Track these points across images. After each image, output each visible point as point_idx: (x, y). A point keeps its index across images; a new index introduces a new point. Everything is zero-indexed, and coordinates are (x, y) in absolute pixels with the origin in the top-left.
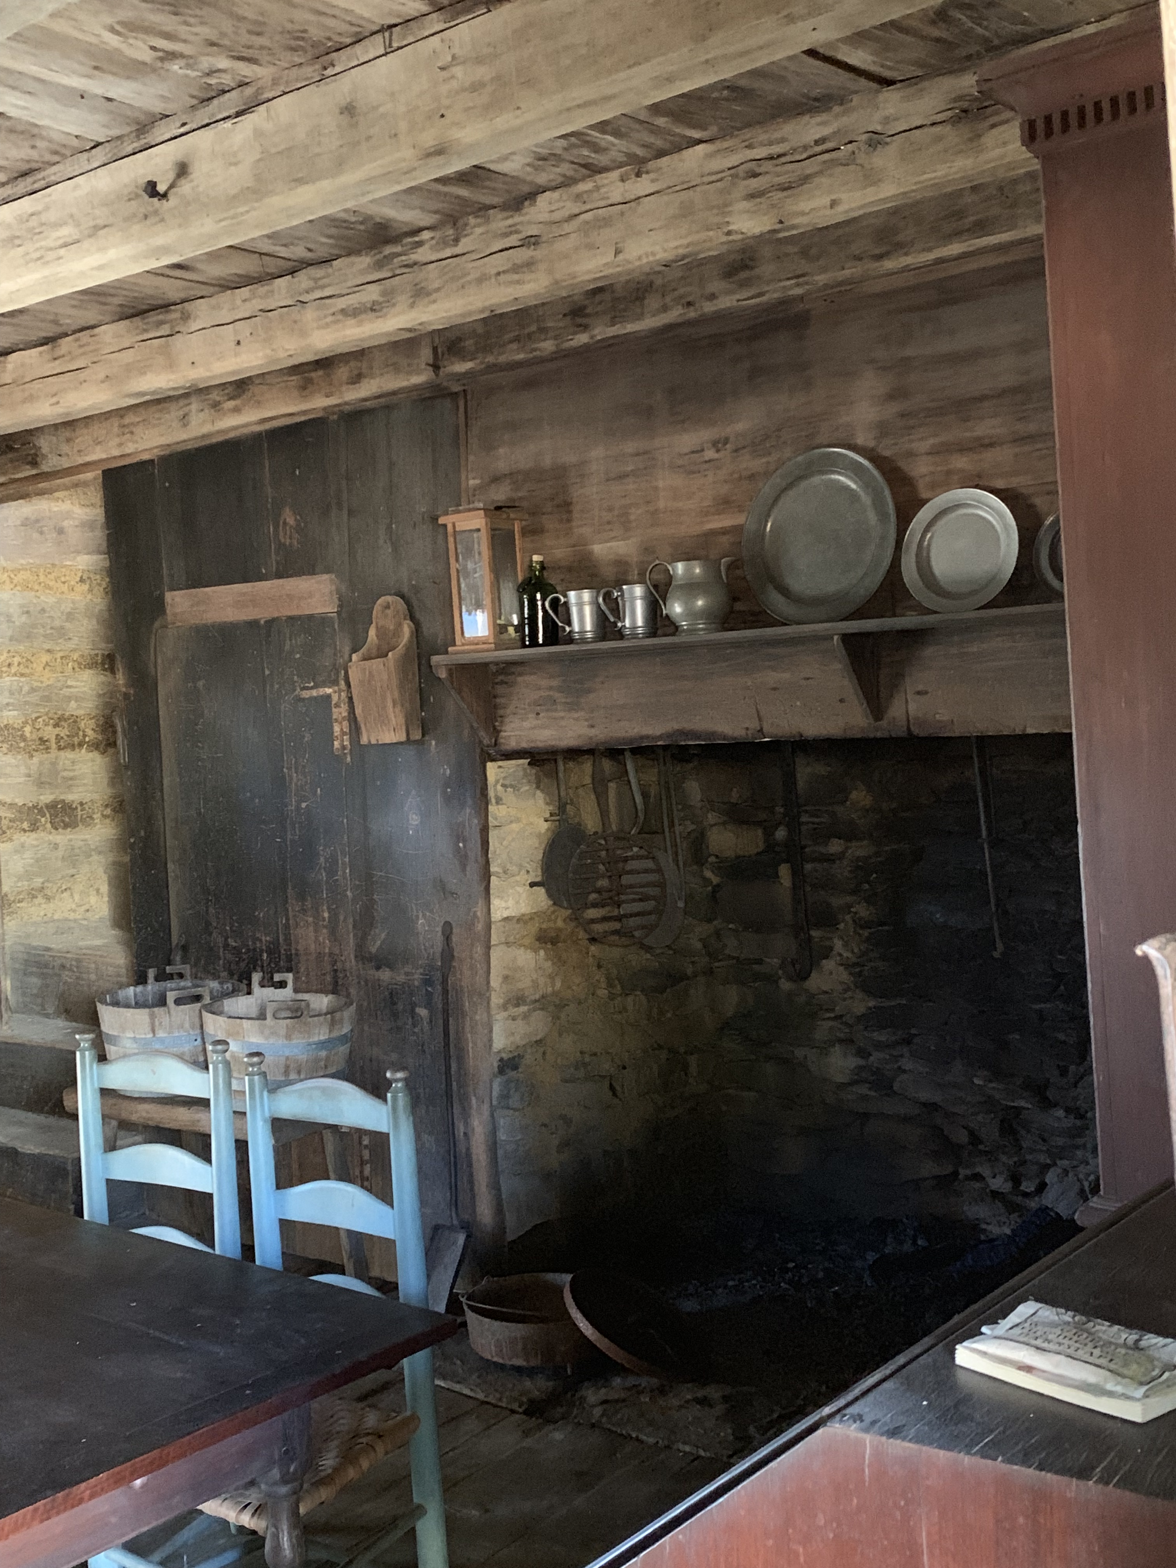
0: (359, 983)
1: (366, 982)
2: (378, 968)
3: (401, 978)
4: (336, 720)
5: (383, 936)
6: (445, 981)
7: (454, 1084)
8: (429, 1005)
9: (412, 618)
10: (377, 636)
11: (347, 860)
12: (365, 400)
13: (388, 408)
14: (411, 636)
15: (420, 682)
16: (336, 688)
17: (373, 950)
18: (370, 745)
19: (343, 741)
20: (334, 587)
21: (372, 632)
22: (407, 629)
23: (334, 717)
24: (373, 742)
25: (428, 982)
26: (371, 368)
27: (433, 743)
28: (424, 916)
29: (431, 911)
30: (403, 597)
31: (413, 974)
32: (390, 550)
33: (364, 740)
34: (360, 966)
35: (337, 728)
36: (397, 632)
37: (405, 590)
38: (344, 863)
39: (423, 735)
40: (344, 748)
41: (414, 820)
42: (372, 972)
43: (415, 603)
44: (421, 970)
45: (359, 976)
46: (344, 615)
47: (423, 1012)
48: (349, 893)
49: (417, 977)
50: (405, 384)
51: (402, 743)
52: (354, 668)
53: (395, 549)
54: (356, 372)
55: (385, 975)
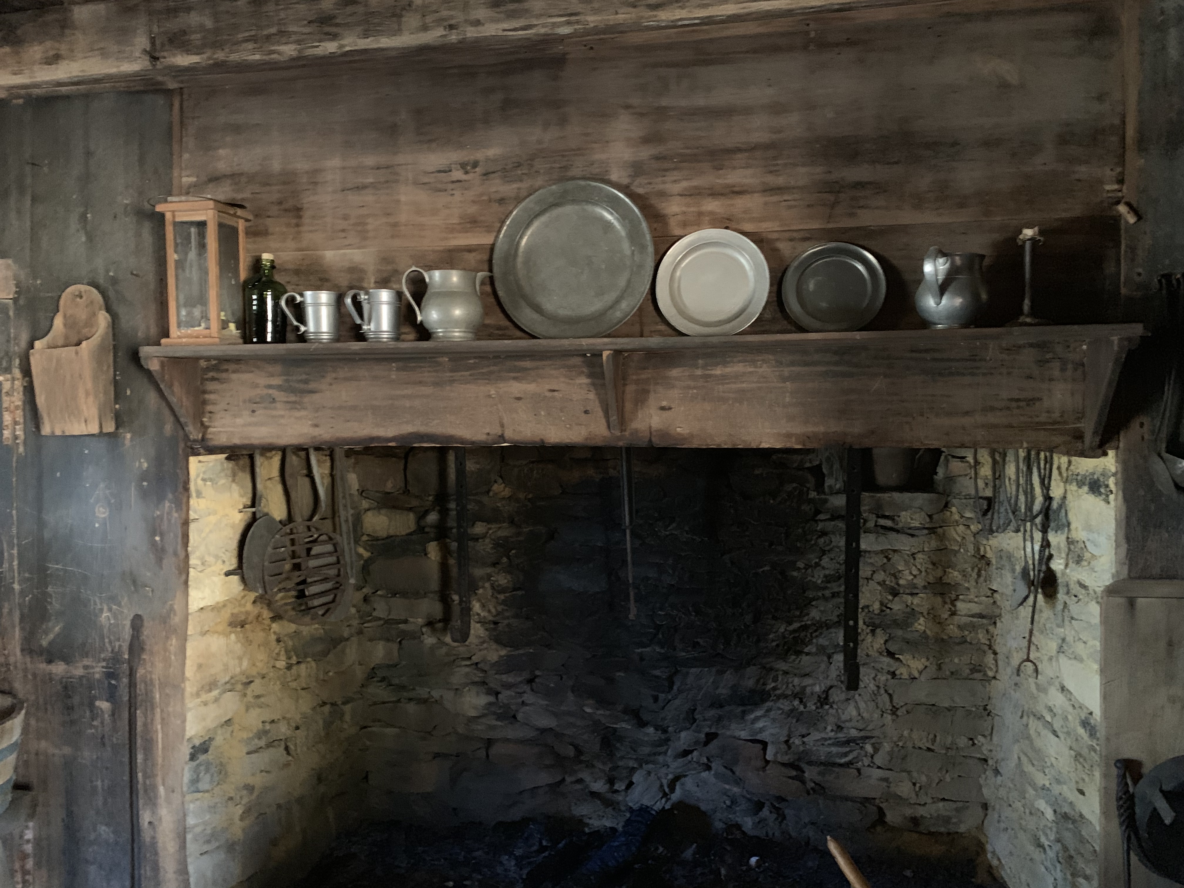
0: (25, 676)
1: (35, 675)
2: (50, 662)
3: (79, 672)
4: (7, 409)
5: (57, 629)
6: (132, 674)
7: (140, 775)
8: (112, 697)
9: (108, 309)
10: (65, 325)
11: (15, 552)
12: (60, 84)
13: (87, 96)
14: (108, 327)
15: (115, 375)
16: (9, 376)
17: (44, 643)
18: (53, 436)
19: (14, 430)
20: (10, 274)
21: (58, 321)
22: (103, 319)
23: (5, 405)
24: (58, 433)
25: (110, 675)
26: (72, 51)
27: (129, 436)
28: (110, 610)
29: (119, 605)
30: (97, 287)
31: (93, 667)
32: (84, 239)
33: (46, 430)
34: (28, 659)
35: (7, 418)
36: (90, 322)
37: (101, 281)
38: (11, 556)
39: (117, 428)
40: (16, 438)
41: (102, 512)
42: (43, 666)
43: (111, 294)
44: (104, 664)
45: (25, 670)
46: (22, 302)
47: (104, 705)
48: (16, 586)
49: (98, 671)
50: (113, 70)
51: (93, 435)
52: (37, 356)
53: (90, 238)
54: (51, 53)
55: (59, 668)
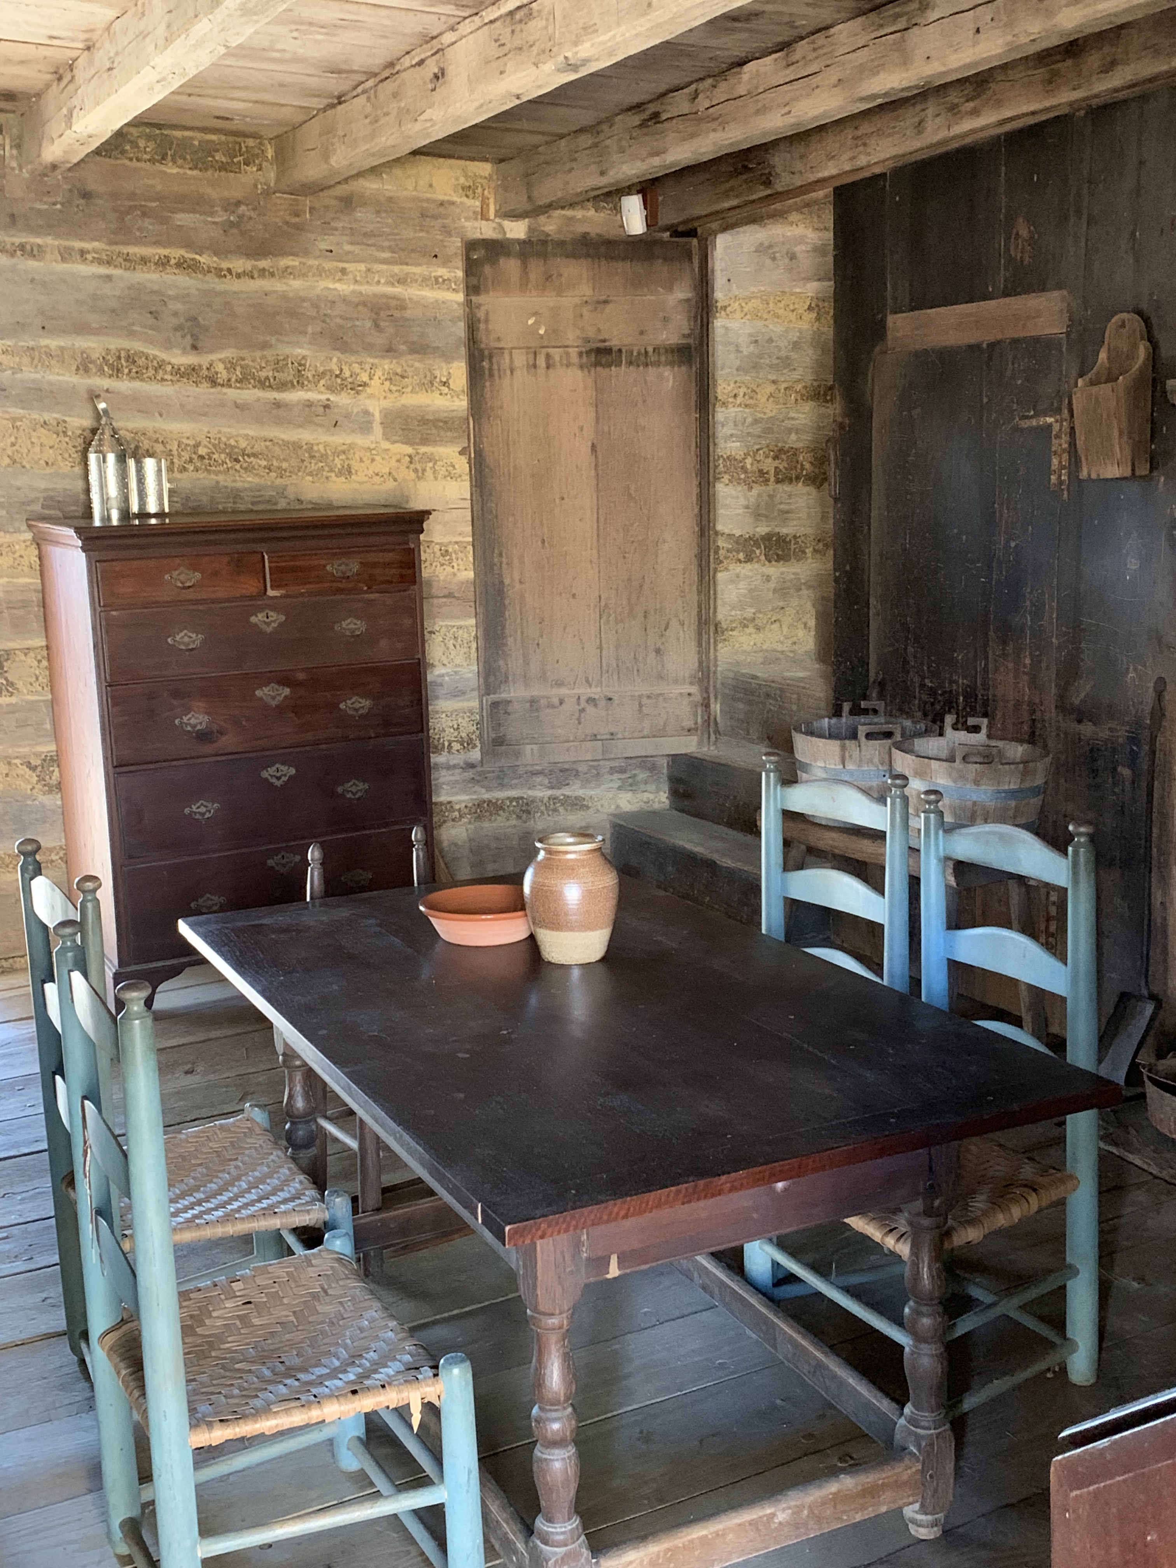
0: (1058, 735)
1: (1066, 734)
2: (1080, 721)
3: (1105, 734)
4: (1055, 453)
5: (1088, 687)
6: (1153, 739)
7: (1155, 850)
8: (1132, 763)
9: (1151, 339)
10: (1109, 358)
11: (1054, 604)
12: (1116, 90)
13: (1143, 98)
14: (1147, 359)
15: (1153, 411)
16: (1058, 417)
17: (1077, 702)
18: (1089, 479)
19: (1060, 476)
20: (1065, 305)
21: (1103, 355)
22: (1142, 351)
23: (1053, 449)
24: (1094, 476)
25: (1133, 740)
26: (1127, 53)
27: (1162, 479)
28: (1135, 670)
29: (1145, 666)
30: (1140, 313)
31: (1117, 731)
32: (1131, 261)
33: (1084, 474)
34: (1061, 717)
35: (1055, 461)
36: (1131, 356)
37: (1145, 307)
38: (1051, 607)
39: (1151, 471)
40: (1061, 483)
41: (1133, 564)
42: (1075, 725)
43: (1154, 321)
44: (1128, 728)
45: (1058, 728)
46: (1073, 336)
47: (1125, 772)
48: (1054, 640)
49: (1122, 734)
50: (1165, 68)
51: (1125, 478)
52: (1078, 395)
53: (1137, 261)
54: (1108, 59)
55: (1087, 729)
